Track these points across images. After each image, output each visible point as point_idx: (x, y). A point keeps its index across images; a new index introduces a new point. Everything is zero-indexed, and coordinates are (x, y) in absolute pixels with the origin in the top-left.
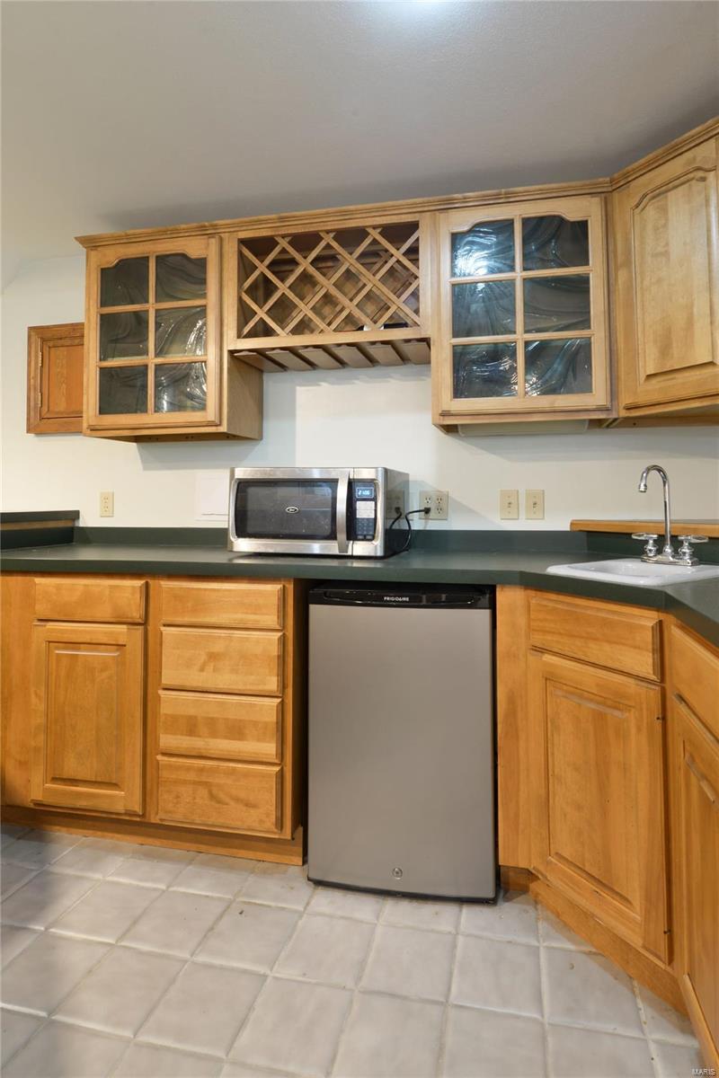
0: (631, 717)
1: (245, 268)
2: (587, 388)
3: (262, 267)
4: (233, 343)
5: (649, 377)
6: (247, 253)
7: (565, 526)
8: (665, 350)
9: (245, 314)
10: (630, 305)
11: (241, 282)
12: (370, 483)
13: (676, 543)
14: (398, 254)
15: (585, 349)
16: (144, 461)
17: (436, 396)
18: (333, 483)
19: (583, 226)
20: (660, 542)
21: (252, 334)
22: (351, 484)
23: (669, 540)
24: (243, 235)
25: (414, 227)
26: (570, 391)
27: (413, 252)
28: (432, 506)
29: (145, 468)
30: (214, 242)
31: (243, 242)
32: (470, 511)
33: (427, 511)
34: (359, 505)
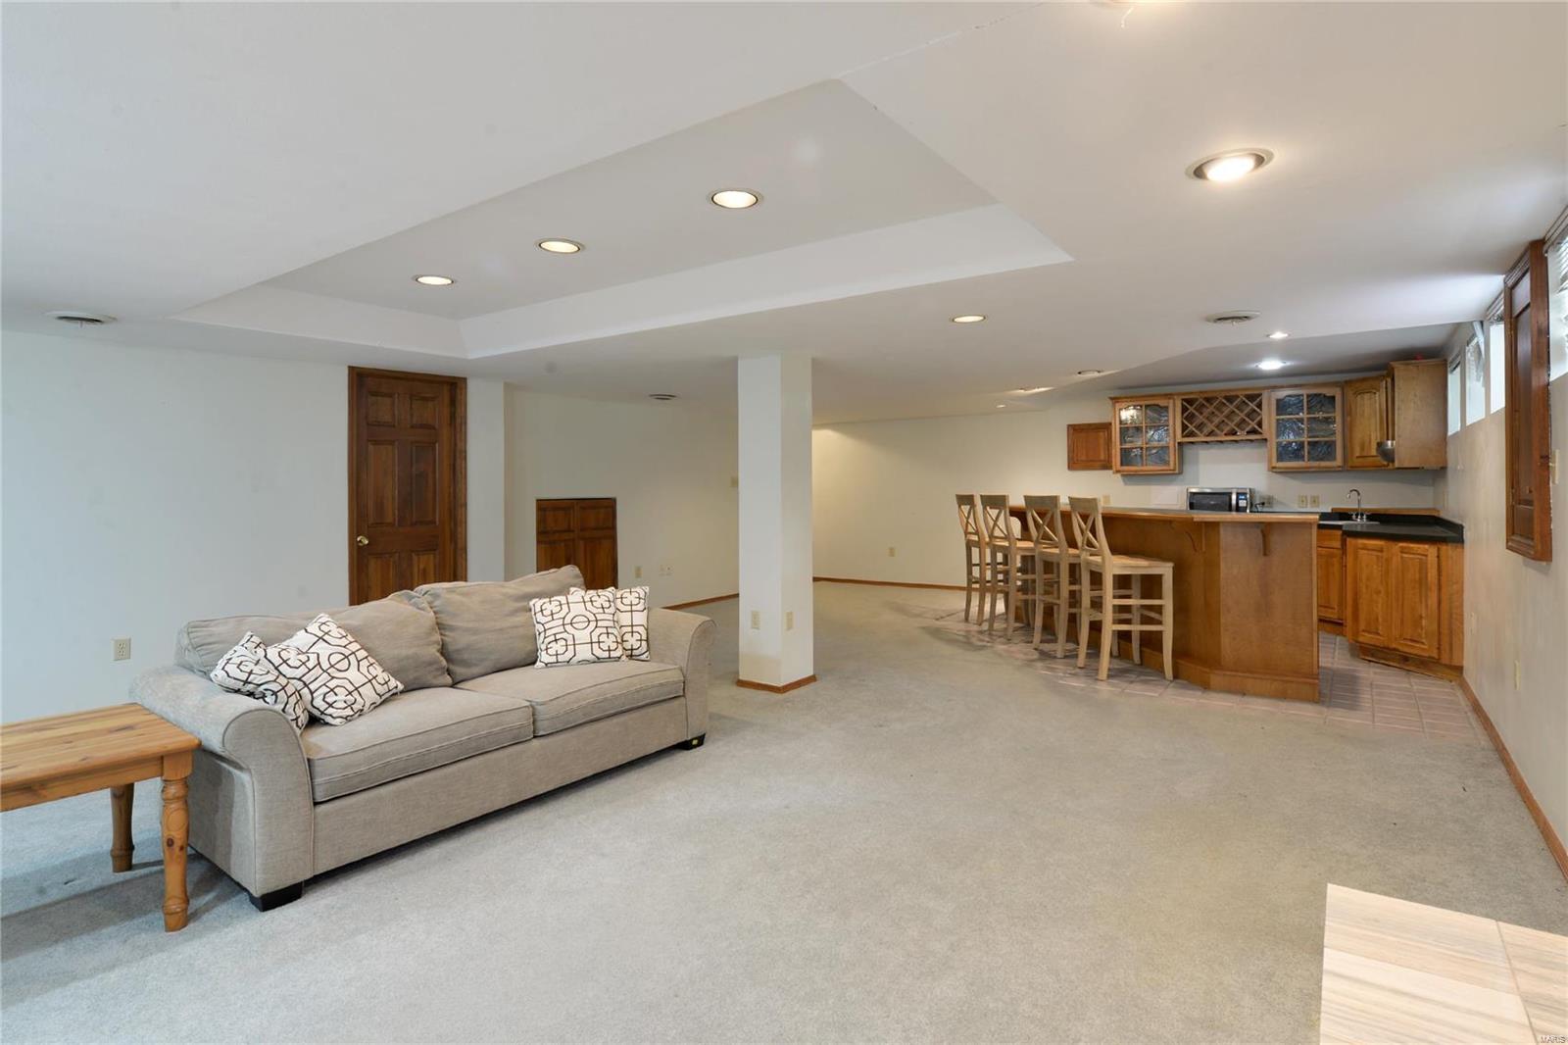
0: (1335, 559)
1: (1184, 409)
2: (1335, 459)
3: (1191, 409)
4: (1179, 439)
5: (1357, 457)
6: (1185, 403)
7: (1329, 511)
8: (1362, 449)
9: (1184, 427)
10: (1351, 431)
11: (1183, 413)
12: (1245, 494)
13: (1362, 515)
14: (1252, 405)
15: (1334, 442)
16: (1124, 481)
17: (1270, 461)
18: (1230, 494)
19: (1333, 398)
20: (1357, 515)
21: (1187, 436)
22: (1238, 494)
23: (1360, 513)
24: (1184, 397)
25: (1260, 395)
26: (1328, 460)
27: (1259, 406)
28: (1266, 501)
29: (1126, 484)
30: (1171, 401)
31: (1183, 400)
32: (1281, 503)
33: (1263, 504)
34: (1240, 501)
